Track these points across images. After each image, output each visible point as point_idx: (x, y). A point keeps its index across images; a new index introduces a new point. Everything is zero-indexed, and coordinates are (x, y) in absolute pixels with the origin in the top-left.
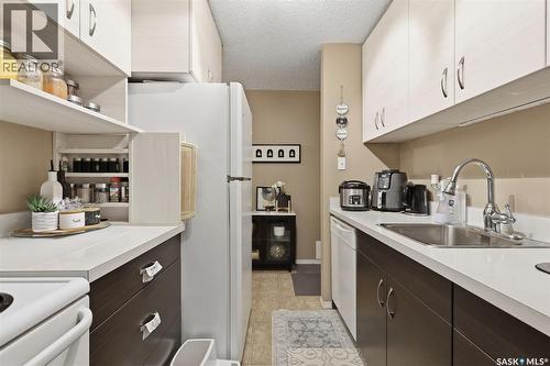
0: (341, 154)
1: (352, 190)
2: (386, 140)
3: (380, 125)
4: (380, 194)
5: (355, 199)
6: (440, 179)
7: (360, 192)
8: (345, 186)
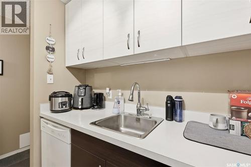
0: (50, 72)
1: (60, 98)
2: (84, 67)
3: (81, 57)
4: (80, 99)
5: (63, 104)
6: (110, 90)
7: (66, 99)
8: (54, 95)
